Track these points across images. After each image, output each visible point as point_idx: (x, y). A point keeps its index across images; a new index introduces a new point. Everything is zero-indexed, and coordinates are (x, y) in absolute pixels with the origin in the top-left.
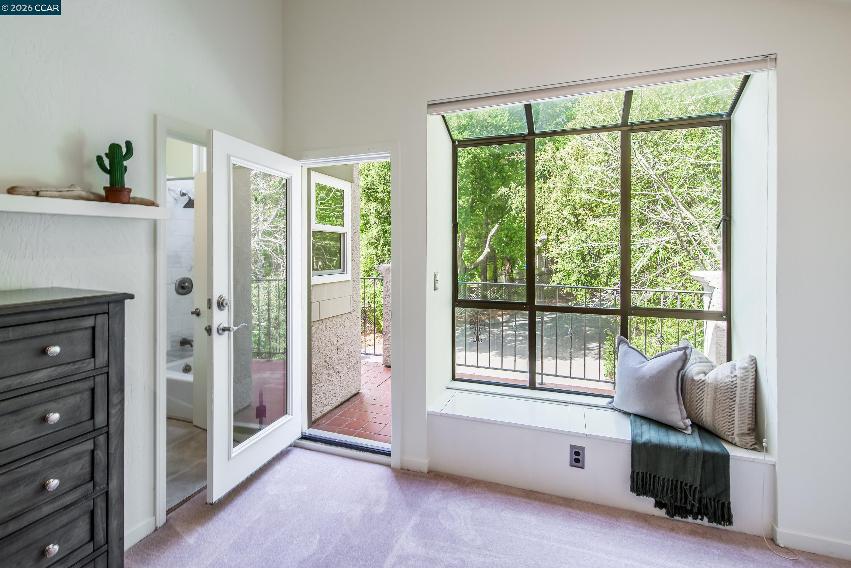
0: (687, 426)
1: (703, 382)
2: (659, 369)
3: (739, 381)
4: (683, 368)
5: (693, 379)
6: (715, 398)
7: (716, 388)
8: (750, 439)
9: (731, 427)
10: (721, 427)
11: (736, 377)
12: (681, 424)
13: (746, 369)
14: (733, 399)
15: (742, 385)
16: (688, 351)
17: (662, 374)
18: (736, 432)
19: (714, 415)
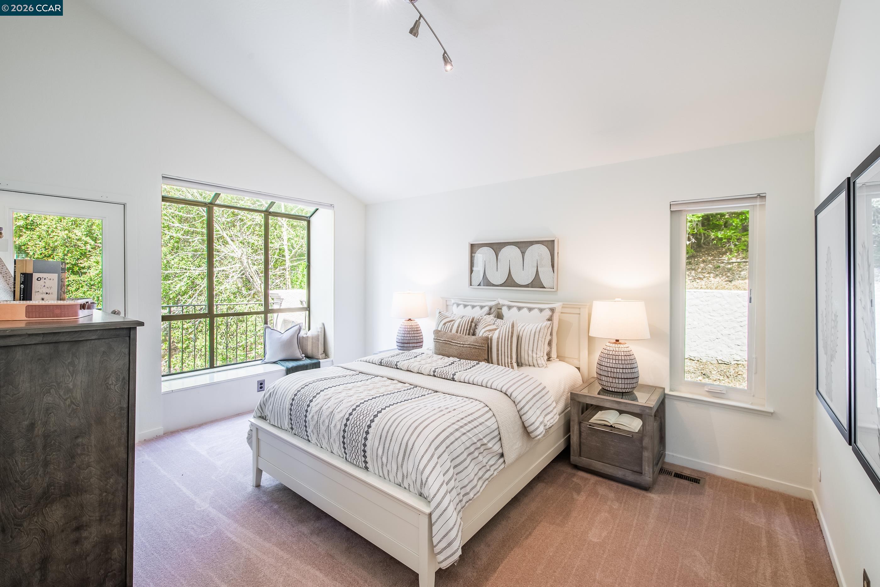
0: (303, 357)
1: (308, 337)
2: (290, 335)
3: (320, 333)
4: (299, 333)
5: (303, 337)
6: (312, 342)
7: (313, 338)
8: (324, 355)
9: (318, 352)
10: (315, 354)
11: (319, 332)
12: (301, 357)
13: (321, 328)
14: (318, 341)
15: (321, 335)
16: (301, 325)
17: (292, 338)
18: (320, 354)
19: (312, 349)
